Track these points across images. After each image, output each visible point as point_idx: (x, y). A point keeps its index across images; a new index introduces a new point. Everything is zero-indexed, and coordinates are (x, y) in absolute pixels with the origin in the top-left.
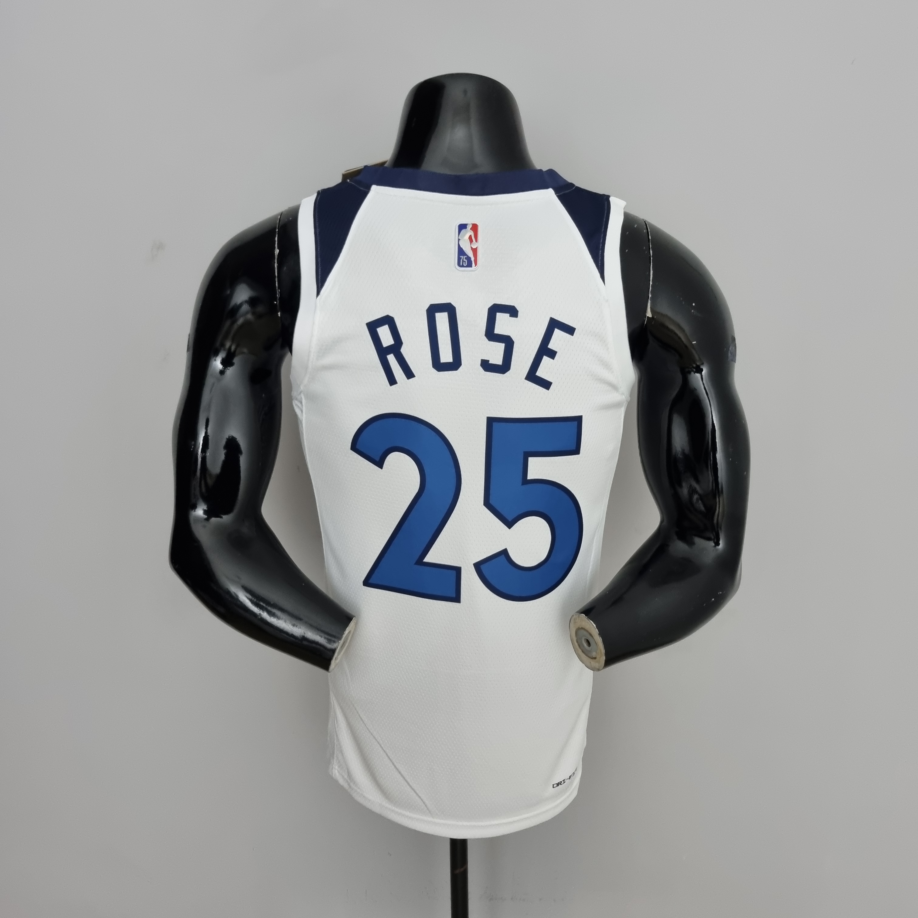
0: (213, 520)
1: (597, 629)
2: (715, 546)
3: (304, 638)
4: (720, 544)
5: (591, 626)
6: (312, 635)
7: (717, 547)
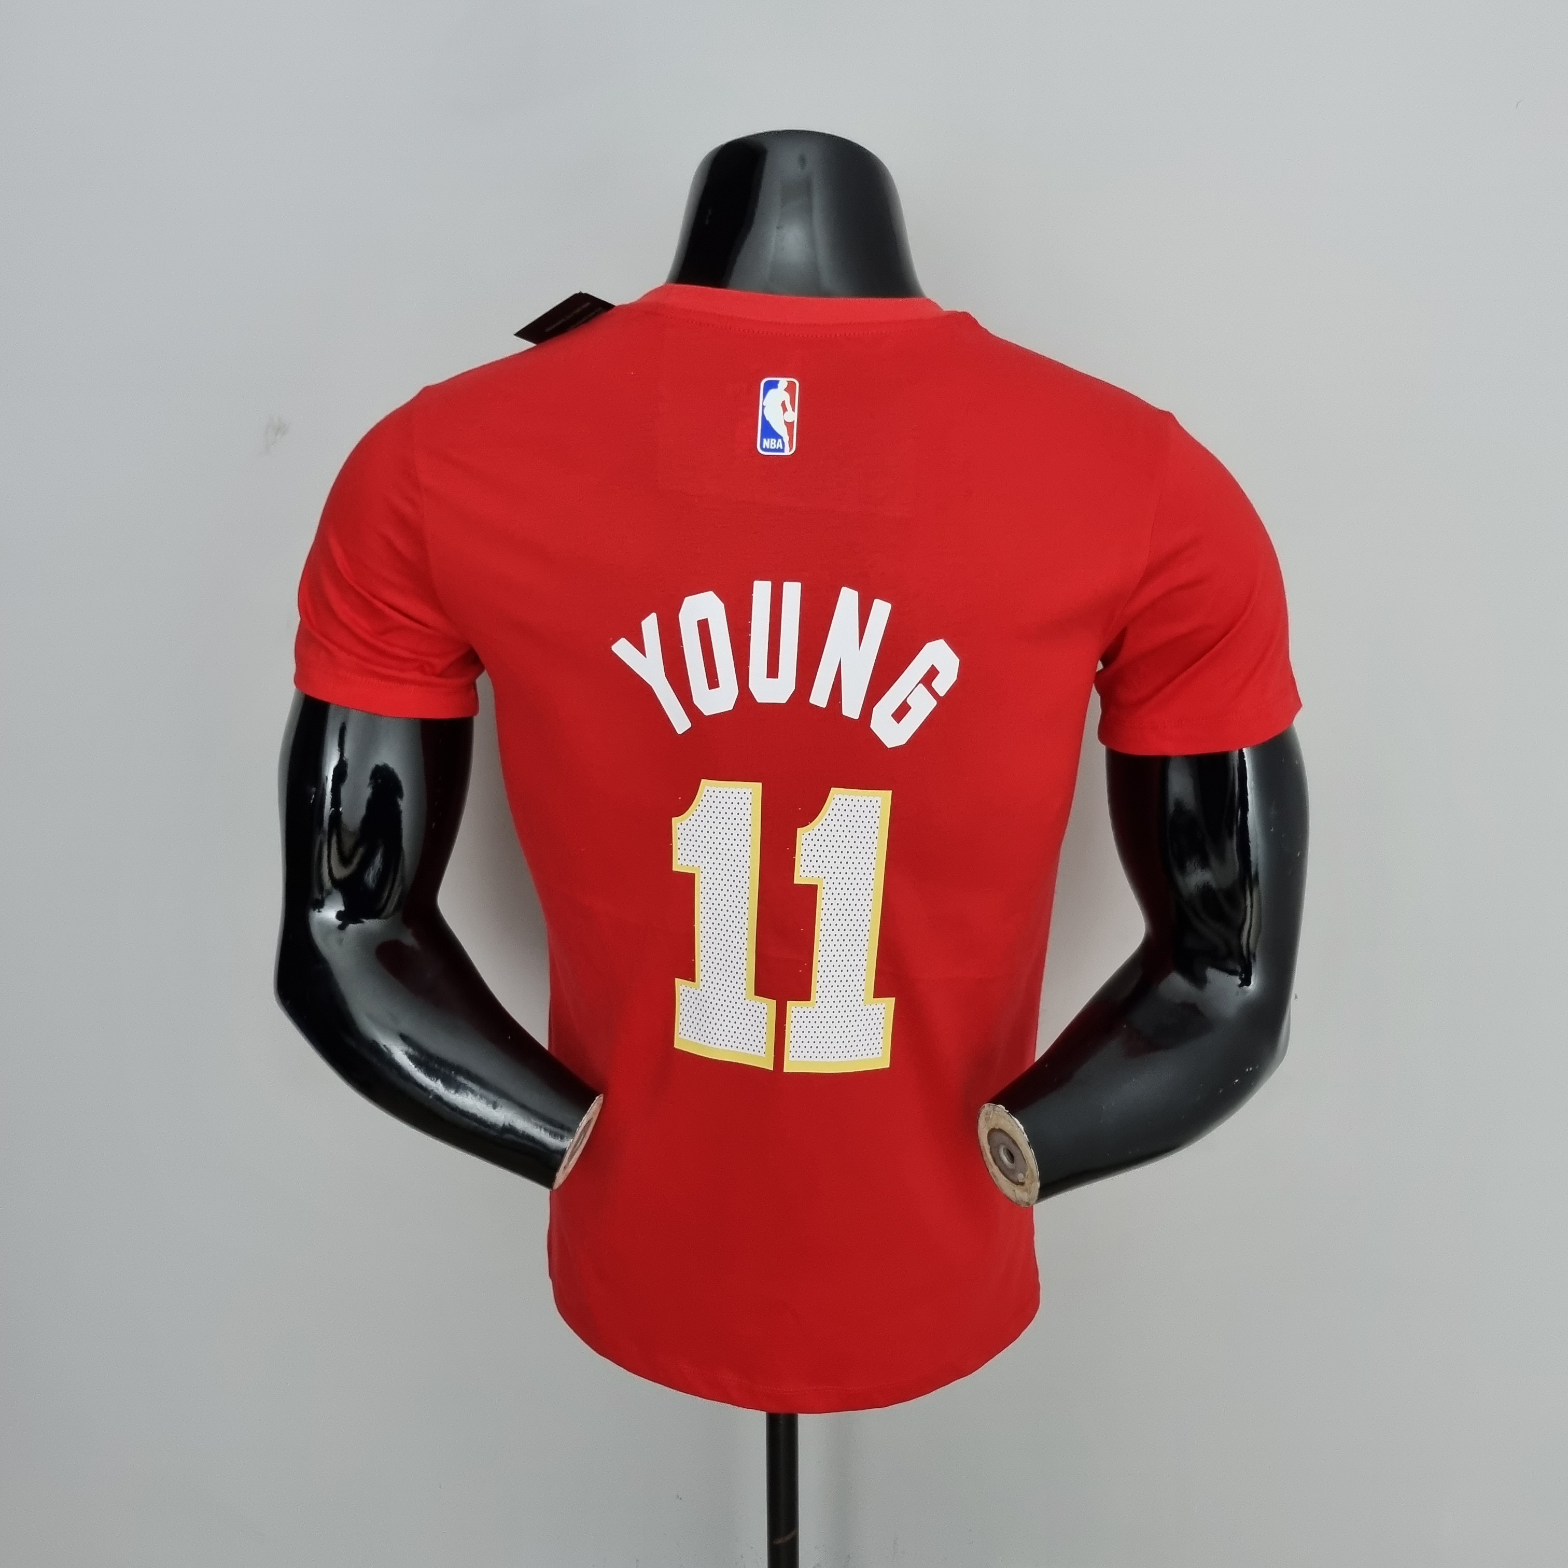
0: (351, 927)
1: (1027, 1134)
2: (1241, 986)
3: (509, 1130)
4: (1250, 983)
5: (1015, 1127)
6: (523, 1124)
7: (1245, 987)
